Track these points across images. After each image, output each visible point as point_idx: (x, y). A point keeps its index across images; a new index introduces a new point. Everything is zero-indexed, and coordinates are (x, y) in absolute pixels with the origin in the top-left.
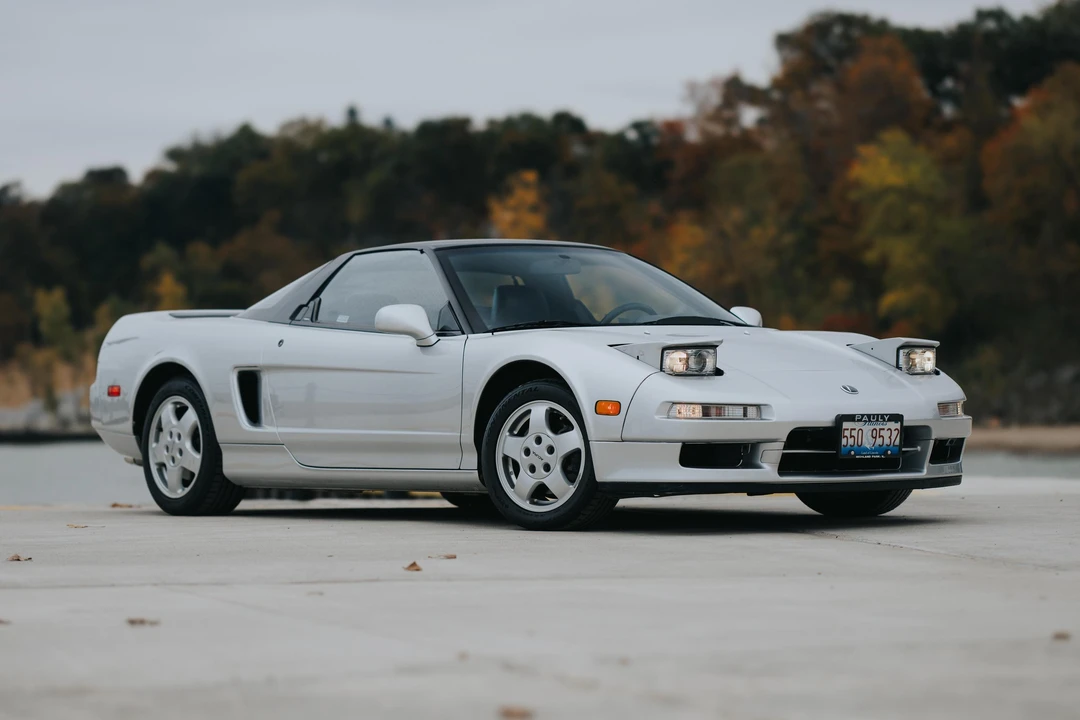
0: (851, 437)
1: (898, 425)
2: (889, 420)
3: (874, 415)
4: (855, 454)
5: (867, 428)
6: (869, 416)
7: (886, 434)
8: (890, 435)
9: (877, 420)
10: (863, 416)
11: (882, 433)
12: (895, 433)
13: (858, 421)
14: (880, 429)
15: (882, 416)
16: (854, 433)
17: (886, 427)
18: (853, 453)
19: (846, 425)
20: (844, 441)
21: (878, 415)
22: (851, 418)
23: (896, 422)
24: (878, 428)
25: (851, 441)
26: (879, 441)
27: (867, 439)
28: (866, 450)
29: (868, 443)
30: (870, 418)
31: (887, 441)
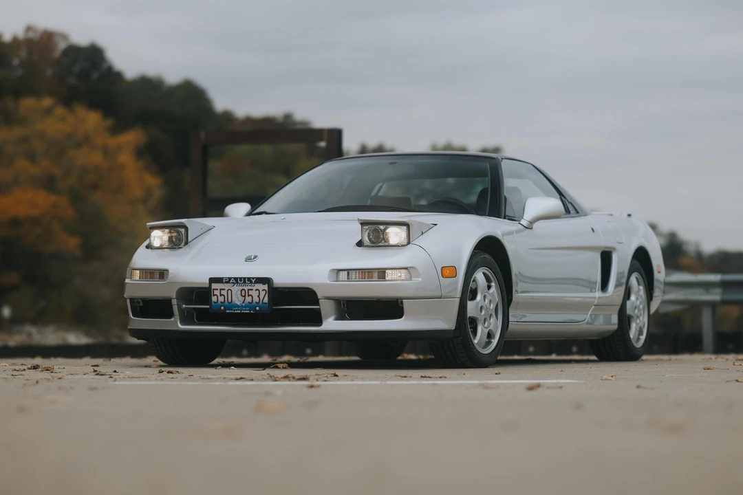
0: (221, 295)
1: (266, 287)
2: (256, 282)
3: (241, 278)
4: (225, 309)
5: (236, 289)
6: (236, 279)
7: (255, 294)
8: (259, 295)
9: (245, 282)
10: (230, 279)
11: (250, 293)
12: (263, 293)
13: (226, 282)
14: (248, 290)
15: (249, 279)
16: (223, 292)
17: (254, 288)
18: (222, 308)
19: (214, 286)
20: (214, 299)
21: (245, 278)
22: (219, 280)
23: (264, 284)
24: (246, 288)
25: (221, 299)
26: (248, 299)
27: (238, 298)
28: (237, 306)
29: (238, 300)
30: (237, 281)
31: (255, 299)
